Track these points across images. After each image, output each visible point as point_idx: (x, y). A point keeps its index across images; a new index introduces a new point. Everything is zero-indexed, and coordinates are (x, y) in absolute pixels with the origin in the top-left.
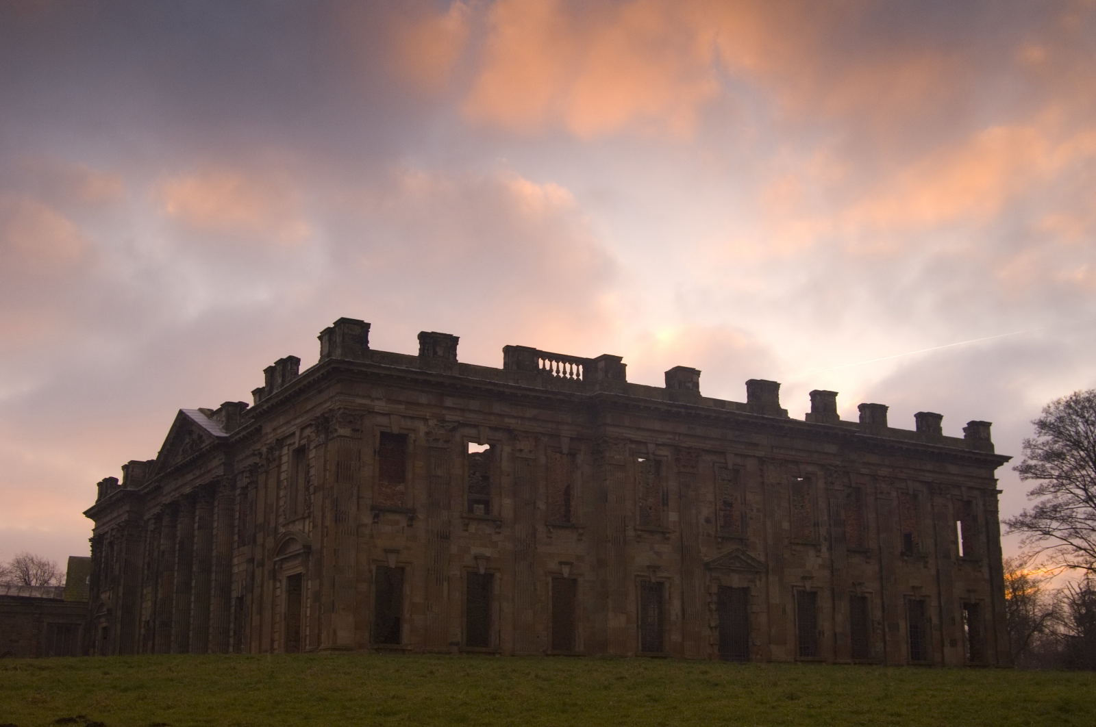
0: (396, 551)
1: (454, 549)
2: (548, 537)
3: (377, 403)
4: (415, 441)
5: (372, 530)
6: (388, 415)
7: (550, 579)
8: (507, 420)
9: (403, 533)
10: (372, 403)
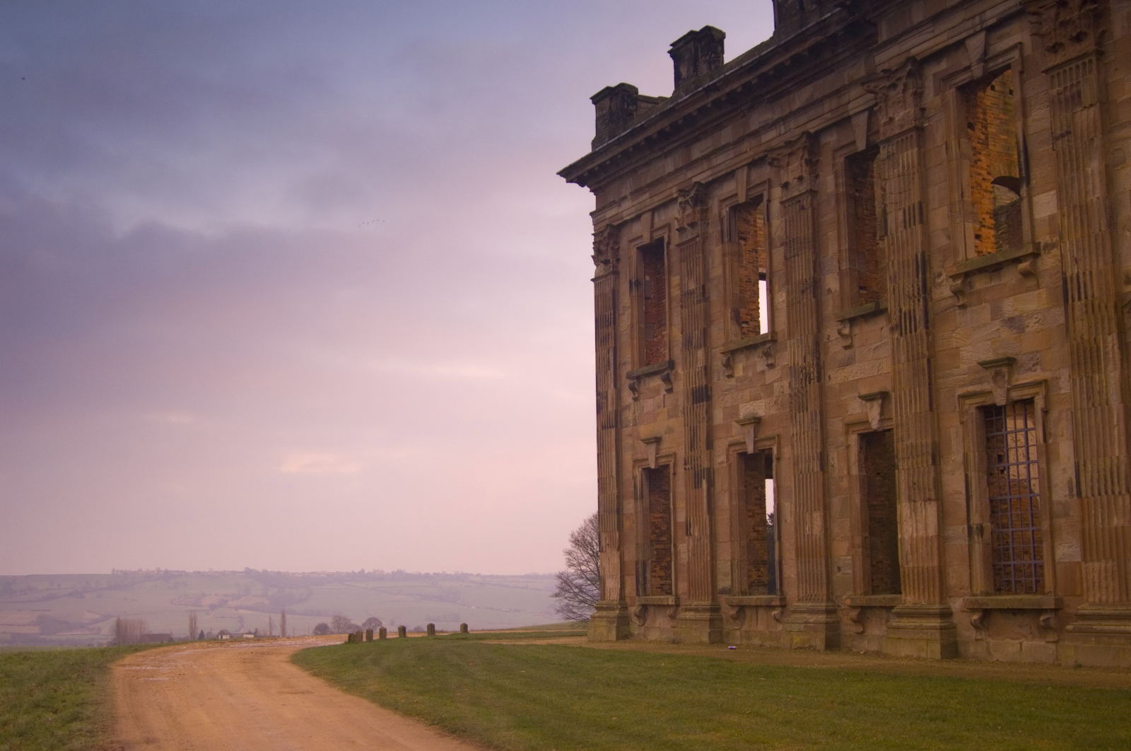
0: (658, 440)
1: (719, 416)
2: (846, 348)
3: (627, 205)
4: (669, 243)
5: (634, 413)
6: (638, 218)
7: (854, 439)
8: (766, 137)
9: (664, 407)
10: (620, 210)
